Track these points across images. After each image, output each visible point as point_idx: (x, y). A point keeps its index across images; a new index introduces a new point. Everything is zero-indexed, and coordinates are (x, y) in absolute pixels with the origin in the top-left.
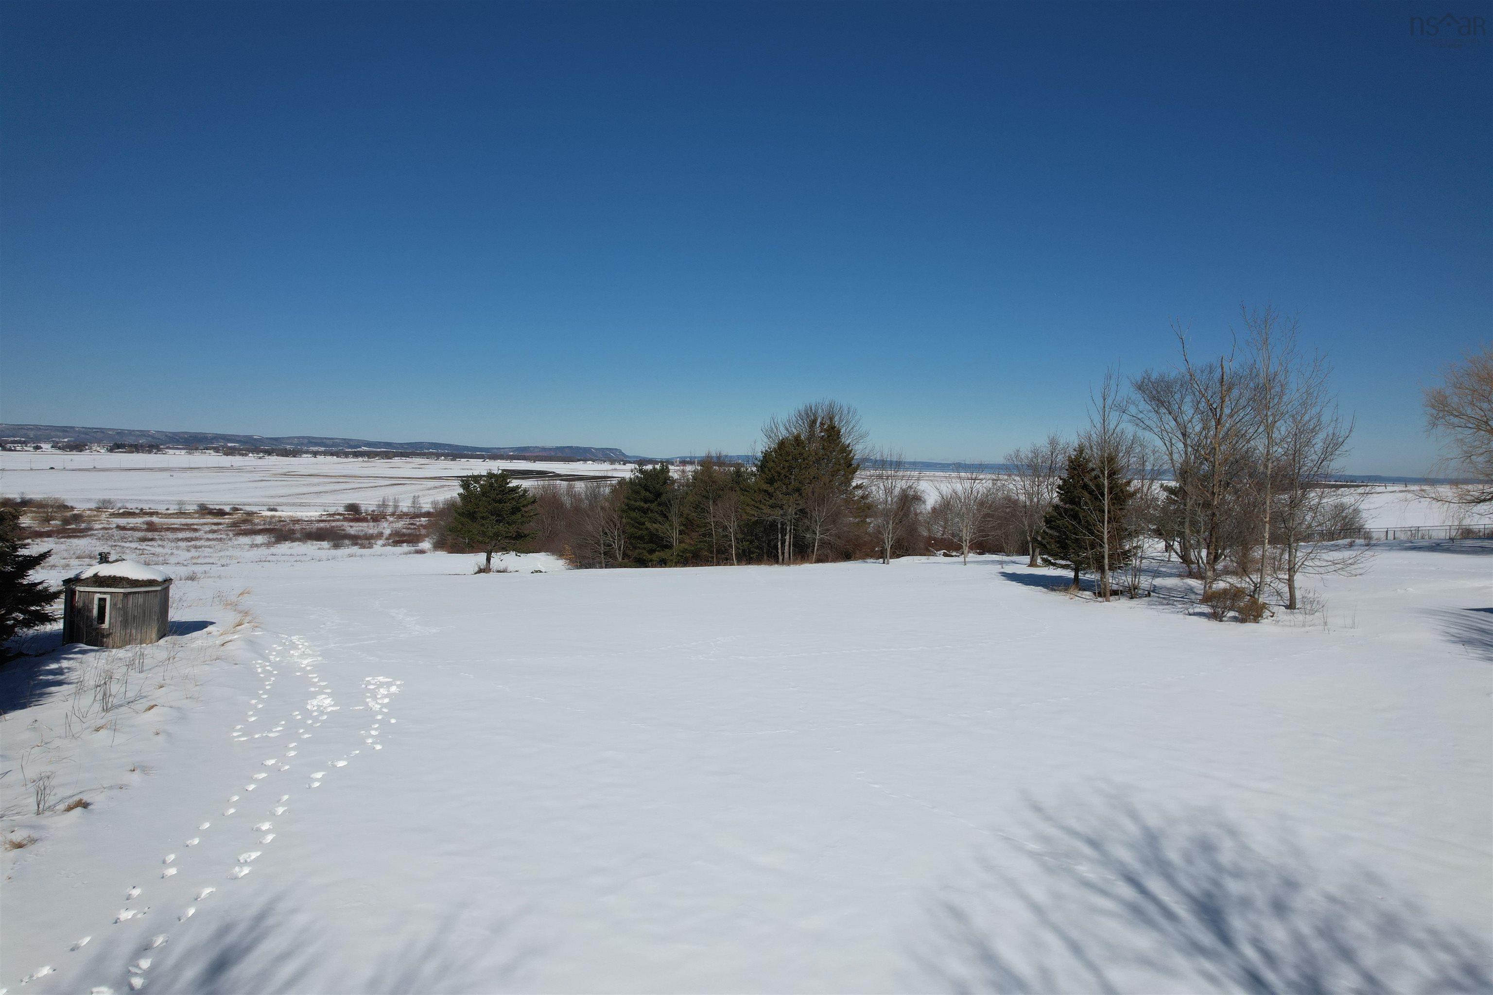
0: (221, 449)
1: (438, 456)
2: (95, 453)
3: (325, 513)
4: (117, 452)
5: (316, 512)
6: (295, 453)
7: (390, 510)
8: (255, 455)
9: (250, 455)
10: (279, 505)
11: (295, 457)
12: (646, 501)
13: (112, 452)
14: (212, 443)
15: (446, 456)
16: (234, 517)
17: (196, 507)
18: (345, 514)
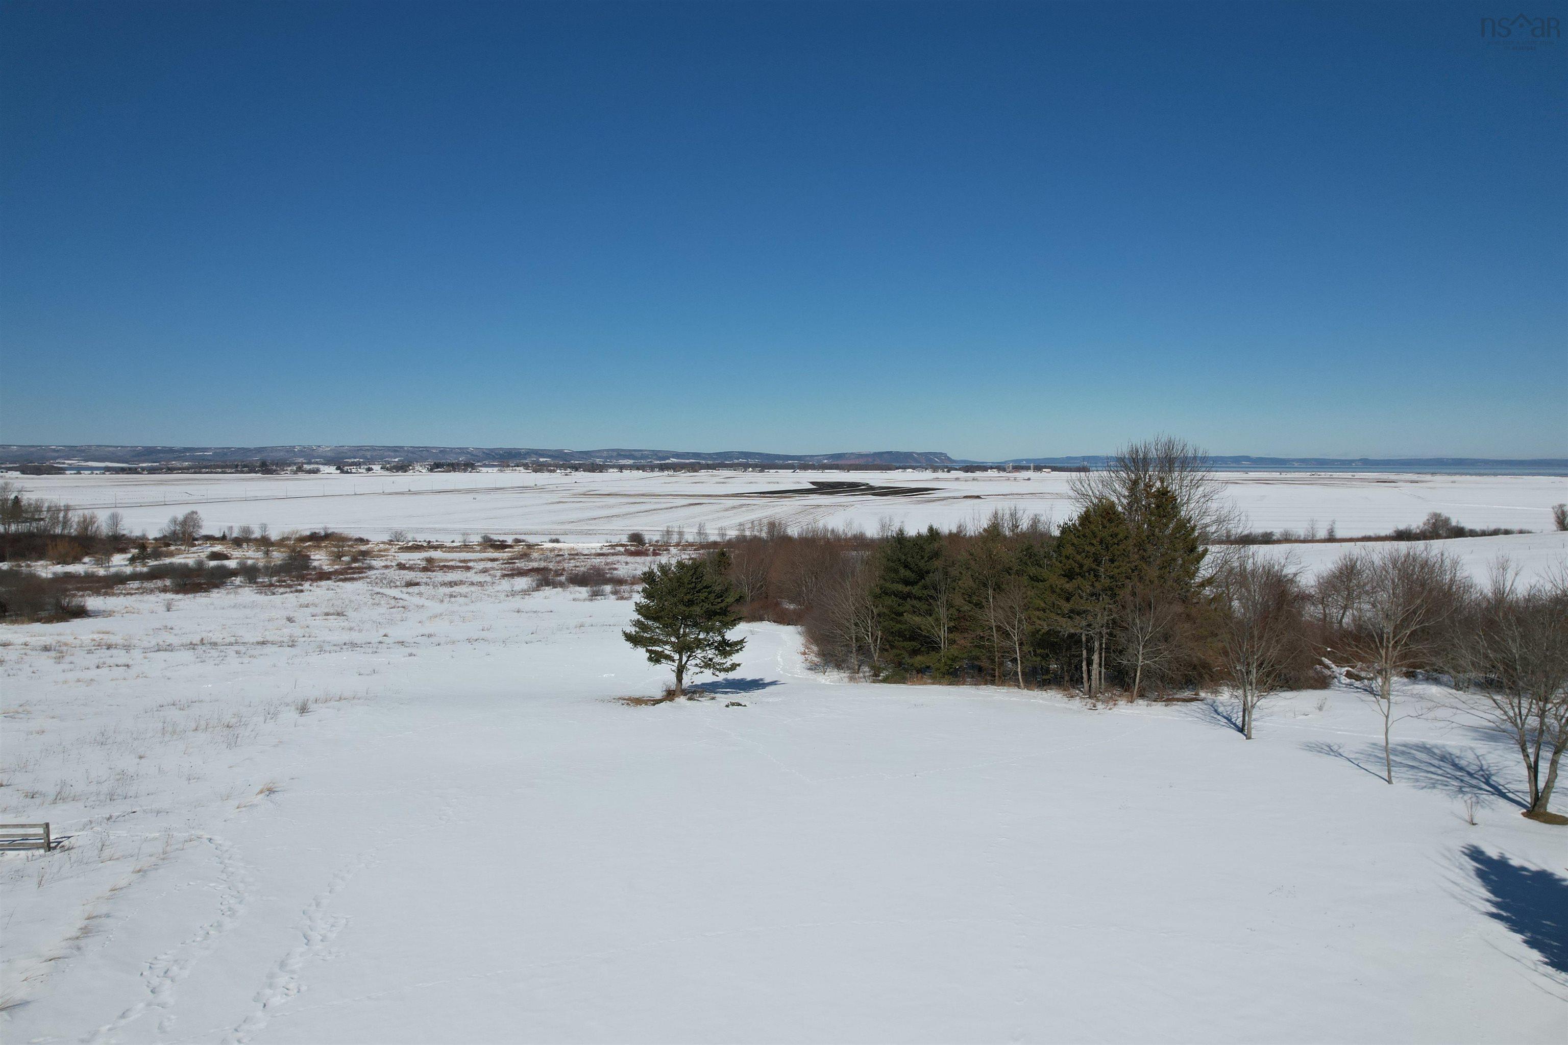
0: (530, 465)
1: (745, 467)
2: (417, 473)
3: (607, 544)
4: (436, 472)
5: (598, 542)
6: (600, 468)
7: (675, 538)
8: (563, 471)
9: (558, 471)
10: (565, 534)
11: (601, 472)
12: (907, 583)
13: (432, 472)
14: (525, 459)
15: (754, 466)
16: (514, 550)
17: (480, 540)
18: (628, 546)
